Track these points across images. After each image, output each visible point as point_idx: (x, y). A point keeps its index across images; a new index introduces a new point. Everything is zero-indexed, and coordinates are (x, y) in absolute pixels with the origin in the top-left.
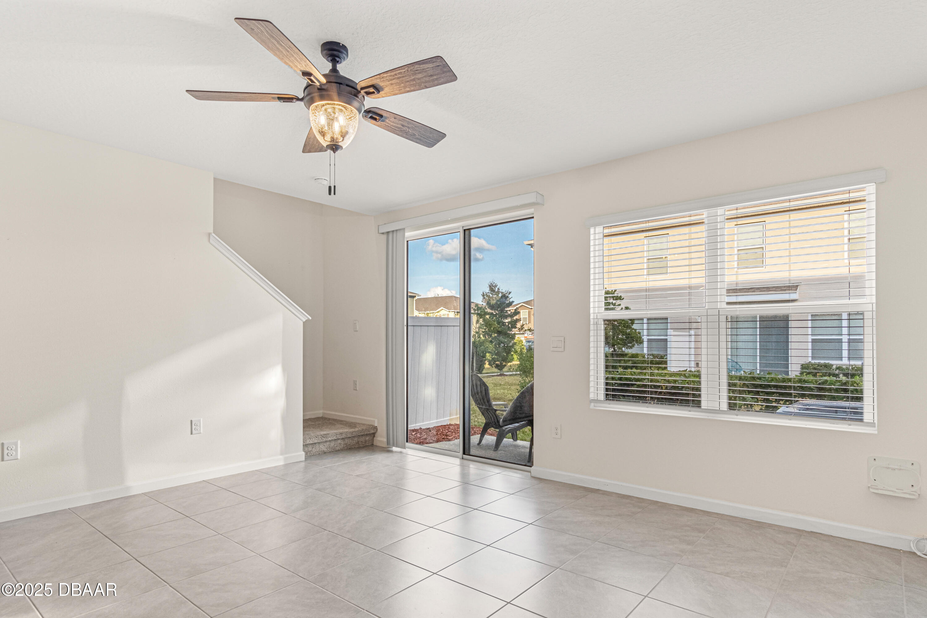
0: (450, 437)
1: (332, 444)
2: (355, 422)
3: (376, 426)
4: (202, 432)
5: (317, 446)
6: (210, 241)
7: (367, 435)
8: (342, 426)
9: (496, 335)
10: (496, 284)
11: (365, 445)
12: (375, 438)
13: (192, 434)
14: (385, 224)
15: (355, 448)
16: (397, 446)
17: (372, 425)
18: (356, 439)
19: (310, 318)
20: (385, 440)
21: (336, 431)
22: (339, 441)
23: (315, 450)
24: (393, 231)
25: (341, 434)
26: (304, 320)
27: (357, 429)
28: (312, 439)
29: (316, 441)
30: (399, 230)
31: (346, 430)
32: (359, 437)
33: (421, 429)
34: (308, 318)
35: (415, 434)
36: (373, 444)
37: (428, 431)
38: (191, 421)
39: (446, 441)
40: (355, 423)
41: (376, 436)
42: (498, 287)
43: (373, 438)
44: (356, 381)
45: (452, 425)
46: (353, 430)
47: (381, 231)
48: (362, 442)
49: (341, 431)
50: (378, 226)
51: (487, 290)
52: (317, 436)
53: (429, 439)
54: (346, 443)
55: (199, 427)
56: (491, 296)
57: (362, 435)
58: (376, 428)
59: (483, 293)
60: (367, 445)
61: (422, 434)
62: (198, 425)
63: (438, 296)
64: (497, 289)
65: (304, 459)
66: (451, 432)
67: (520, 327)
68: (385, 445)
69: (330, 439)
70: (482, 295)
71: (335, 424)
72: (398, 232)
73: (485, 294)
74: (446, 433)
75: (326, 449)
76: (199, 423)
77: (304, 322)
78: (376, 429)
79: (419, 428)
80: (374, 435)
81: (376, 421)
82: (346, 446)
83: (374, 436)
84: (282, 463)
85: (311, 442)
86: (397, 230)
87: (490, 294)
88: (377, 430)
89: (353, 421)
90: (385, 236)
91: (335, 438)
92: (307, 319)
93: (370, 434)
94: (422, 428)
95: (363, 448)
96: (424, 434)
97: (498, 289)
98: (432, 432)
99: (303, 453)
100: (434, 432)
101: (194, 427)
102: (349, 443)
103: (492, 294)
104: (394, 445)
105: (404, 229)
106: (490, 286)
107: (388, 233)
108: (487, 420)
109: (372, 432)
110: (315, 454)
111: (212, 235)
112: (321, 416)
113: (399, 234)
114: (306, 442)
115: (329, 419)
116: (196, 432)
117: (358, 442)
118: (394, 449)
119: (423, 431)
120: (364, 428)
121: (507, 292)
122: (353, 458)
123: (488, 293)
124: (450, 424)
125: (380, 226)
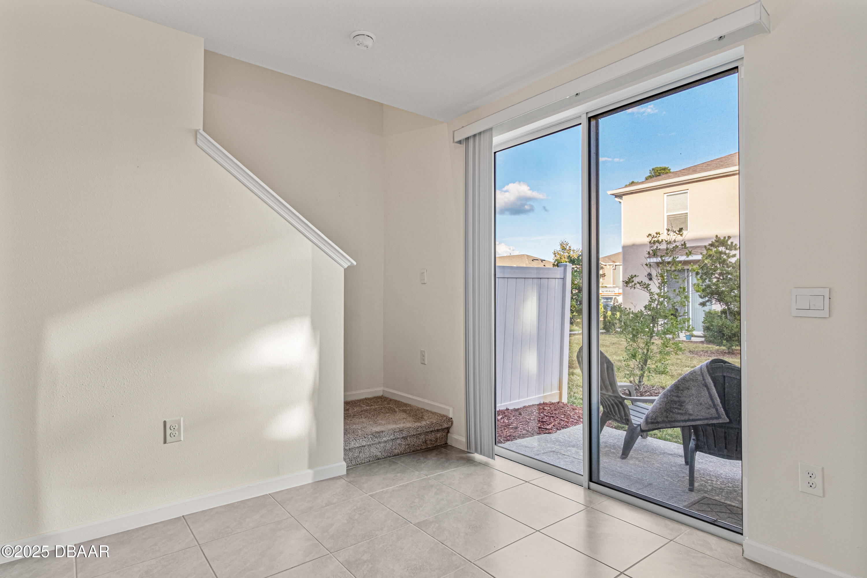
0: (548, 425)
1: (389, 446)
2: (422, 409)
3: (450, 417)
4: (182, 440)
5: (366, 449)
6: (198, 142)
7: (438, 430)
8: (404, 415)
9: (577, 291)
10: (567, 242)
11: (435, 445)
12: (449, 434)
13: (165, 442)
14: (463, 127)
15: (421, 449)
16: (481, 453)
17: (444, 416)
18: (423, 437)
19: (355, 263)
20: (464, 439)
21: (394, 426)
22: (399, 441)
23: (364, 455)
24: (475, 136)
25: (401, 431)
26: (346, 266)
27: (424, 423)
28: (358, 441)
29: (364, 443)
30: (484, 132)
31: (408, 425)
32: (427, 434)
33: (507, 409)
34: (352, 263)
35: (501, 418)
36: (446, 443)
37: (517, 413)
38: (165, 422)
39: (545, 433)
40: (423, 411)
41: (451, 430)
42: (569, 245)
43: (447, 435)
44: (424, 352)
45: (547, 404)
46: (419, 424)
47: (456, 139)
48: (431, 440)
49: (401, 426)
50: (454, 132)
51: (558, 248)
52: (366, 436)
53: (521, 429)
54: (409, 443)
55: (177, 432)
56: (562, 254)
57: (432, 431)
58: (450, 420)
59: (555, 251)
60: (438, 444)
61: (510, 419)
62: (176, 428)
63: (510, 255)
64: (568, 247)
65: (345, 473)
66: (548, 416)
67: (627, 280)
68: (463, 447)
69: (385, 439)
70: (553, 253)
71: (396, 412)
72: (482, 135)
73: (556, 252)
74: (542, 418)
75: (380, 454)
76: (177, 425)
77: (345, 270)
78: (450, 423)
79: (505, 408)
80: (448, 430)
81: (451, 410)
82: (408, 448)
83: (448, 432)
84: (310, 481)
85: (357, 445)
86: (480, 133)
87: (561, 253)
88: (452, 423)
89: (421, 406)
90: (463, 147)
91: (392, 437)
92: (349, 264)
93: (443, 430)
94: (509, 409)
95: (433, 449)
96: (513, 418)
97: (570, 247)
98: (523, 416)
99: (344, 464)
100: (525, 416)
101: (168, 432)
102: (413, 443)
103: (563, 252)
104: (476, 451)
105: (491, 129)
106: (561, 245)
107: (467, 139)
108: (605, 410)
109: (446, 426)
110: (363, 462)
111: (200, 133)
112: (380, 394)
113: (484, 138)
114: (349, 445)
115: (391, 400)
116: (173, 439)
117: (426, 441)
118: (478, 457)
119: (511, 414)
120: (435, 421)
121: (578, 250)
122: (417, 473)
123: (559, 251)
124: (544, 402)
125: (455, 132)
